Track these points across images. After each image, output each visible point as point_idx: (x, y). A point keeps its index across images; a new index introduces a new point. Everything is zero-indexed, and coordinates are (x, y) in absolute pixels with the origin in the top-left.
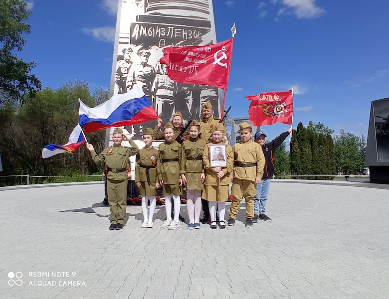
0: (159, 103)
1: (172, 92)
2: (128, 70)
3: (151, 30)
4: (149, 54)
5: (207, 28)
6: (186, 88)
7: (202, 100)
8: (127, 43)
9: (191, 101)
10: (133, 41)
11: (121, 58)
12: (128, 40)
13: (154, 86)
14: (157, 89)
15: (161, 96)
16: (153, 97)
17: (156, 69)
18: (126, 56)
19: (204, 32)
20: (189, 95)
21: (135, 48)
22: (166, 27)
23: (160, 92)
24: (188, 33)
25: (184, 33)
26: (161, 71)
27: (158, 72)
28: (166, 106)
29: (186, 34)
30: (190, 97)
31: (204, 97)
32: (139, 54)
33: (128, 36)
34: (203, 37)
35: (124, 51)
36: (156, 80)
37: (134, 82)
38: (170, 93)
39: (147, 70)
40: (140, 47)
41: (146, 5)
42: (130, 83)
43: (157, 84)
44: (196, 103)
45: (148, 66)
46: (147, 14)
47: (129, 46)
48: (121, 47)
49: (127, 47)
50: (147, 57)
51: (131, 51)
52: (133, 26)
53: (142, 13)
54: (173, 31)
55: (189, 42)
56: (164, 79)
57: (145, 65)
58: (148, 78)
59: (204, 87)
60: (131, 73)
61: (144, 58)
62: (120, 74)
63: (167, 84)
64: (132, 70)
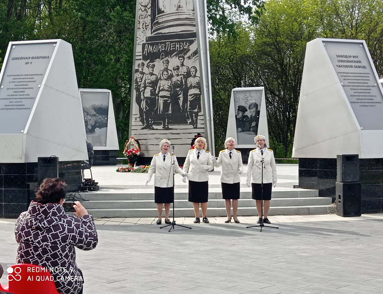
0: (161, 101)
1: (169, 93)
2: (142, 79)
3: (156, 47)
4: (154, 65)
5: (193, 39)
6: (178, 89)
7: (189, 97)
8: (141, 59)
9: (182, 99)
10: (145, 58)
11: (137, 71)
12: (141, 57)
13: (157, 90)
15: (162, 97)
16: (157, 97)
17: (159, 77)
18: (140, 69)
19: (191, 42)
20: (181, 94)
21: (146, 63)
22: (165, 43)
24: (180, 45)
25: (177, 46)
26: (162, 78)
27: (160, 79)
28: (165, 103)
29: (178, 46)
30: (181, 96)
31: (191, 95)
32: (148, 66)
33: (141, 54)
34: (191, 47)
35: (139, 65)
39: (153, 78)
40: (148, 61)
41: (152, 29)
42: (143, 89)
43: (159, 87)
44: (185, 101)
45: (154, 74)
46: (153, 35)
47: (142, 61)
50: (153, 68)
51: (143, 64)
52: (144, 45)
53: (149, 35)
54: (169, 45)
55: (181, 52)
56: (164, 84)
57: (152, 74)
58: (154, 84)
59: (191, 87)
60: (143, 81)
61: (151, 69)
62: (137, 82)
63: (166, 87)
64: (144, 79)
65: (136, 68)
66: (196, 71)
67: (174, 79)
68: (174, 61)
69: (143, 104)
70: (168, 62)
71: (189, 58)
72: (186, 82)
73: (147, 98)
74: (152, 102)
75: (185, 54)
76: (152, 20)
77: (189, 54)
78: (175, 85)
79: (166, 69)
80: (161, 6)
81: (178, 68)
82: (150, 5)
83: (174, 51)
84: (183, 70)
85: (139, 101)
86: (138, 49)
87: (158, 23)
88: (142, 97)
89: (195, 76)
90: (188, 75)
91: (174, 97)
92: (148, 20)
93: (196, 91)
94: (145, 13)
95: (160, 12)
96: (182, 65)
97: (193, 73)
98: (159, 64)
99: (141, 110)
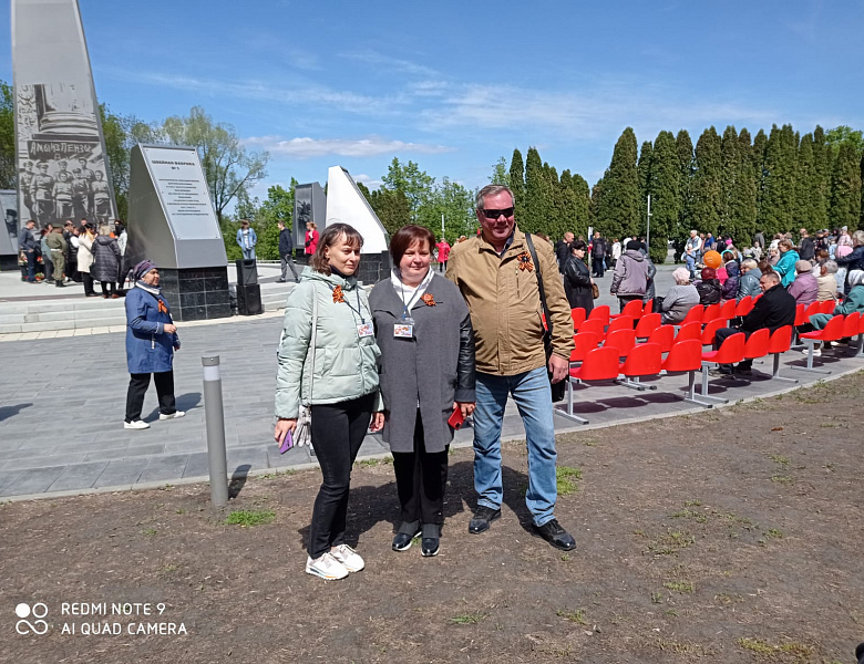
0: (60, 205)
1: (70, 196)
2: (30, 179)
3: (47, 146)
4: (47, 166)
5: (96, 143)
6: (81, 193)
7: (96, 202)
9: (87, 203)
10: (33, 157)
11: (23, 170)
12: (27, 156)
13: (54, 192)
14: (57, 194)
15: (60, 200)
16: (54, 201)
17: (54, 179)
18: (27, 169)
19: (94, 146)
20: (85, 198)
21: (35, 162)
22: (59, 143)
23: (59, 197)
24: (80, 147)
25: (75, 148)
26: (59, 180)
27: (57, 181)
28: (65, 207)
29: (78, 148)
30: (86, 200)
31: (98, 199)
32: (38, 166)
33: (27, 152)
34: (93, 151)
35: (25, 165)
36: (55, 187)
37: (36, 189)
38: (68, 197)
39: (47, 180)
41: (39, 125)
42: (33, 191)
43: (56, 190)
44: (91, 204)
45: (47, 176)
46: (41, 133)
47: (29, 160)
48: (21, 162)
49: (27, 161)
50: (46, 169)
51: (31, 164)
52: (30, 143)
53: (37, 133)
54: (65, 146)
55: (81, 154)
56: (62, 186)
57: (44, 175)
58: (49, 186)
59: (97, 191)
60: (33, 182)
61: (42, 171)
62: (24, 183)
63: (65, 190)
64: (34, 180)
65: (21, 166)
66: (102, 175)
67: (75, 182)
68: (73, 164)
69: (36, 208)
70: (65, 164)
71: (92, 161)
72: (90, 186)
73: (40, 201)
74: (47, 205)
75: (88, 157)
76: (40, 117)
77: (92, 157)
78: (77, 189)
79: (64, 171)
80: (50, 103)
81: (79, 171)
82: (34, 100)
83: (72, 153)
84: (86, 174)
85: (28, 204)
86: (22, 147)
87: (47, 121)
88: (33, 200)
89: (101, 181)
90: (93, 178)
91: (77, 201)
92: (34, 116)
93: (106, 196)
94: (27, 107)
95: (49, 109)
96: (85, 168)
97: (98, 177)
98: (53, 166)
99: (32, 214)
